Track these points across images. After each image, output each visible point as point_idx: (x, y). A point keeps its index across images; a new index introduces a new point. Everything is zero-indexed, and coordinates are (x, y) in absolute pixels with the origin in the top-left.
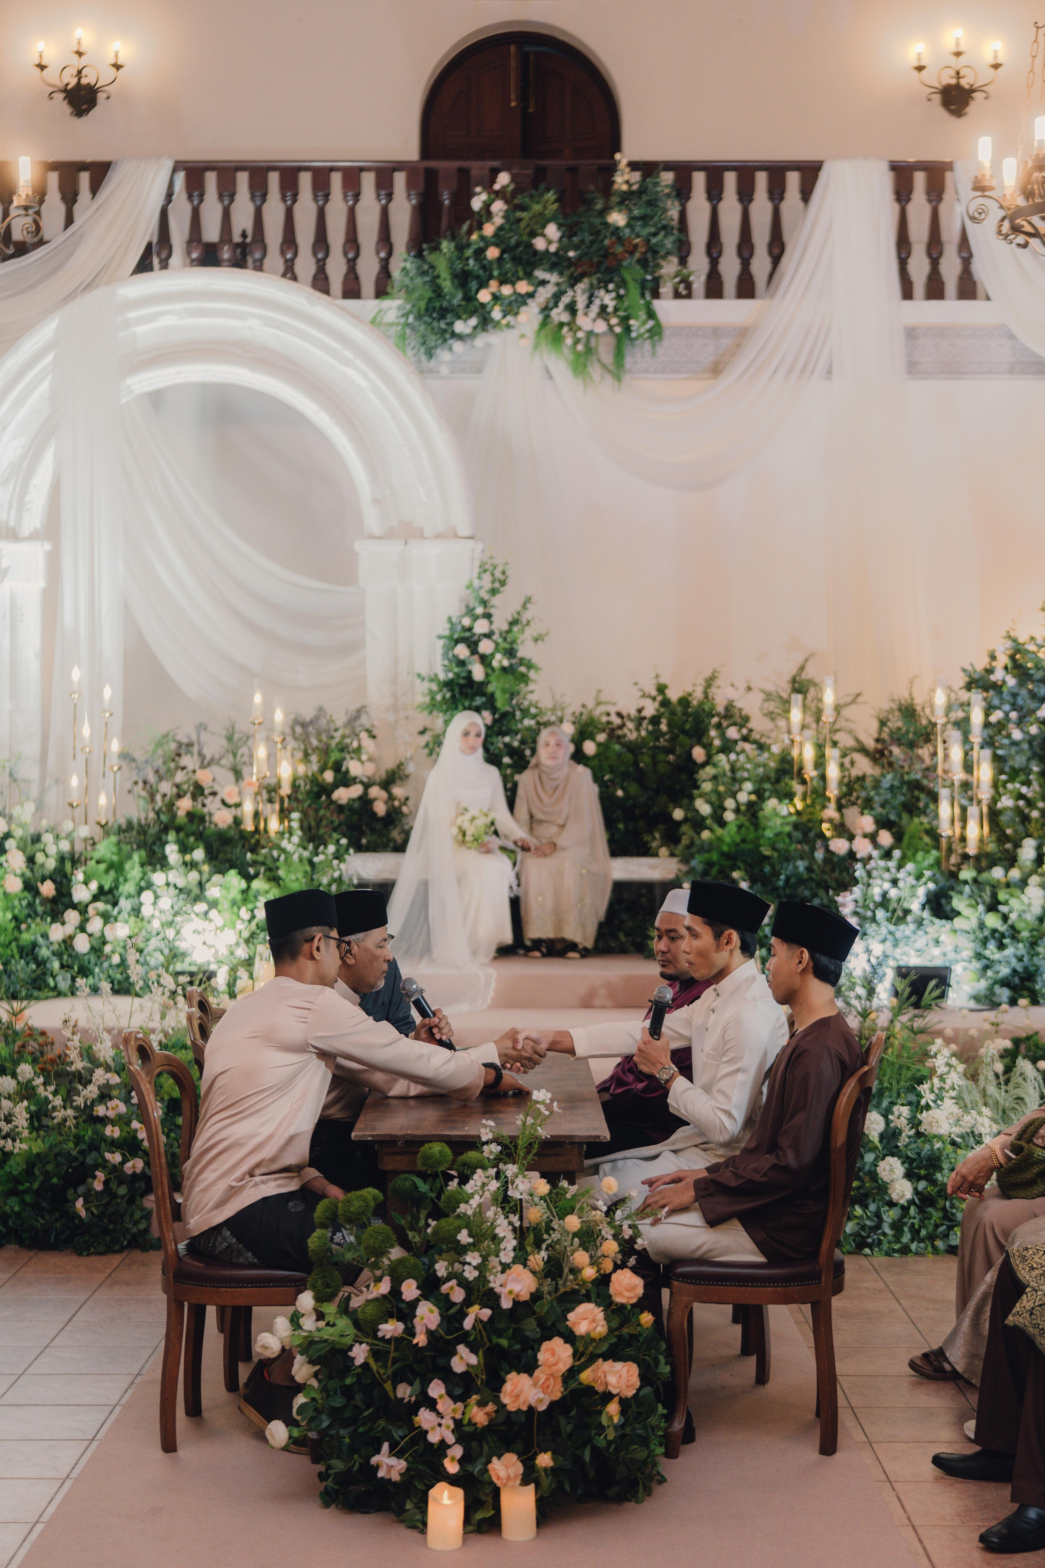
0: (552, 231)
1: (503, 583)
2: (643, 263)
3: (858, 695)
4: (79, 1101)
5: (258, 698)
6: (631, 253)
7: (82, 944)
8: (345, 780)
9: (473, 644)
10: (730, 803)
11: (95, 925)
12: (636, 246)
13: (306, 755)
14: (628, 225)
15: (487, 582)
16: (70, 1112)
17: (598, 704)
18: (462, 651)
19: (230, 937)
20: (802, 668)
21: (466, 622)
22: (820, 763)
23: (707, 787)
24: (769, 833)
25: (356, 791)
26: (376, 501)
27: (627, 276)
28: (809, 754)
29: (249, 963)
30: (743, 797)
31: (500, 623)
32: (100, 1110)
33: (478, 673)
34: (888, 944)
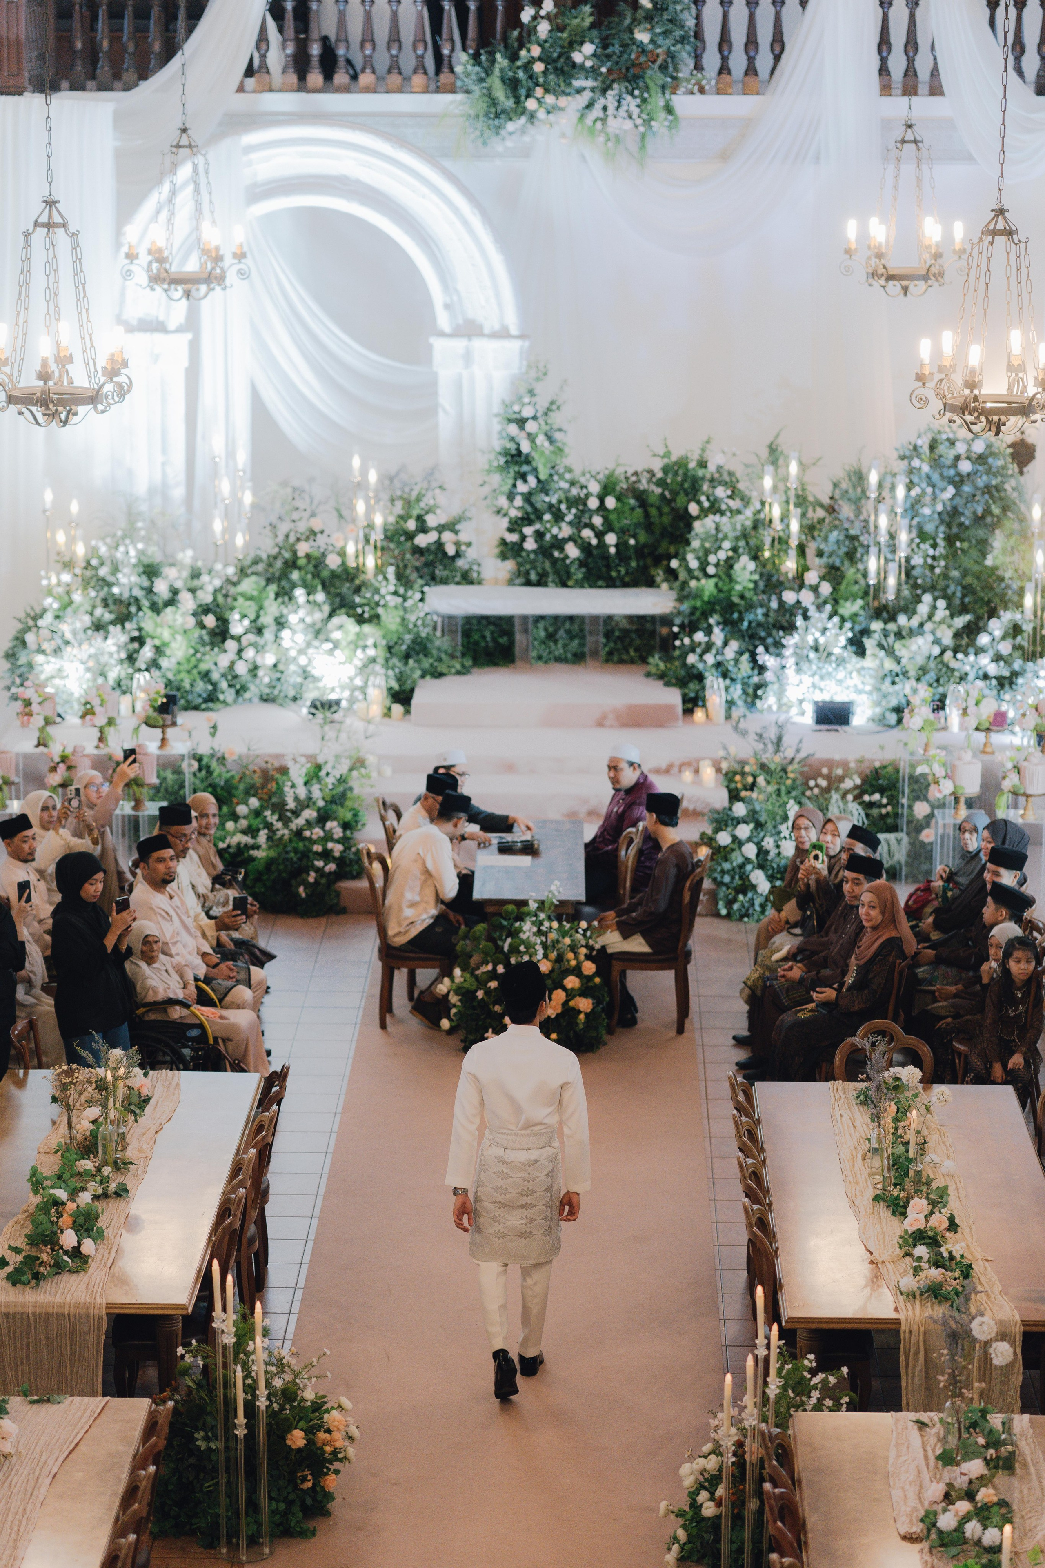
0: (588, 48)
1: (545, 374)
2: (663, 68)
3: (819, 459)
4: (293, 826)
5: (356, 462)
6: (654, 62)
7: (241, 669)
8: (423, 529)
9: (521, 422)
10: (712, 559)
11: (250, 653)
12: (658, 56)
13: (392, 501)
14: (652, 41)
15: (533, 374)
16: (286, 832)
17: (618, 465)
18: (513, 429)
19: (350, 670)
20: (778, 436)
21: (516, 408)
22: (784, 517)
23: (695, 544)
24: (738, 588)
25: (432, 537)
26: (447, 306)
27: (651, 84)
28: (776, 512)
29: (363, 689)
30: (722, 555)
31: (542, 403)
32: (307, 834)
33: (525, 448)
34: (817, 678)
